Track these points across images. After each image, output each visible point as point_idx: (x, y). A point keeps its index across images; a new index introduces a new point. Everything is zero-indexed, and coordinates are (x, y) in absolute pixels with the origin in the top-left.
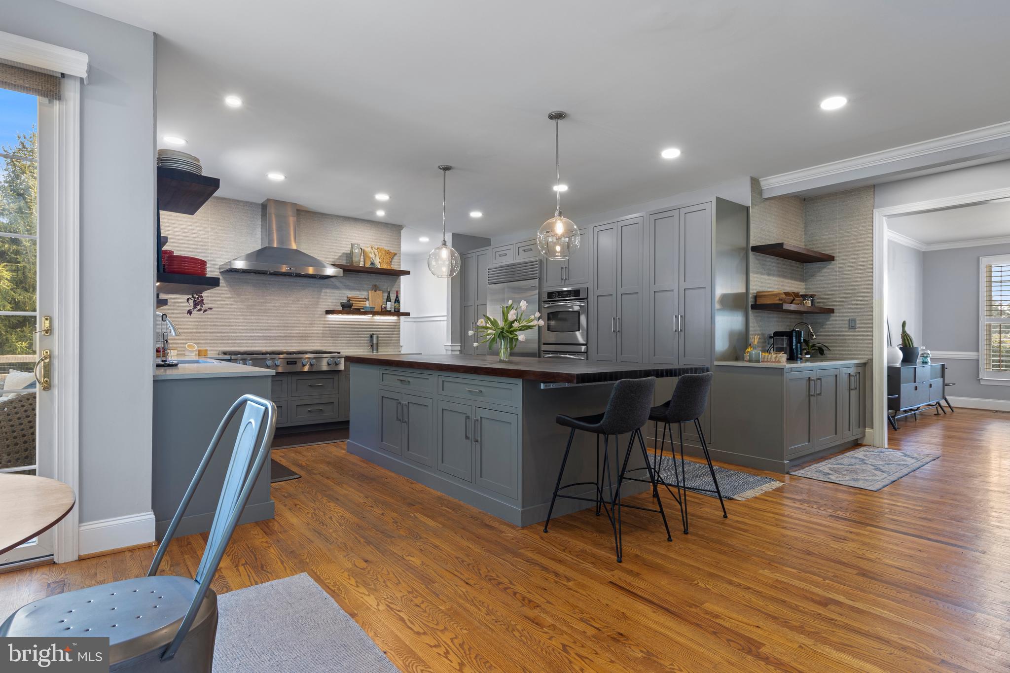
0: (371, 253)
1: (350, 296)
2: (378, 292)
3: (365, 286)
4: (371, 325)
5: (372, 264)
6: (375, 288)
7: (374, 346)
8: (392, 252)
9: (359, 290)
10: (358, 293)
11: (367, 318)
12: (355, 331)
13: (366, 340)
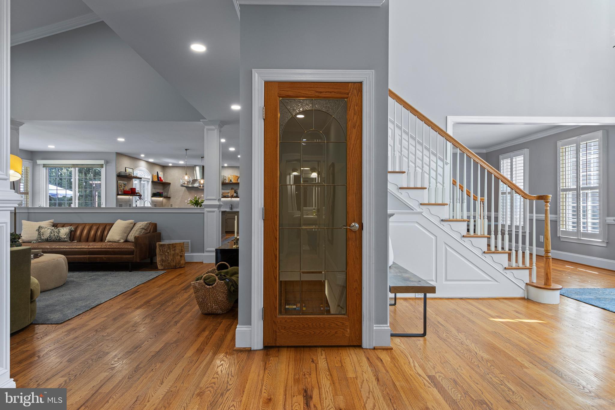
0: (230, 177)
1: (223, 192)
2: (233, 190)
3: (229, 188)
4: (231, 202)
5: (231, 181)
6: (232, 189)
7: (231, 208)
8: (238, 176)
9: (227, 190)
10: (226, 191)
11: (230, 199)
12: (226, 203)
13: (229, 206)
